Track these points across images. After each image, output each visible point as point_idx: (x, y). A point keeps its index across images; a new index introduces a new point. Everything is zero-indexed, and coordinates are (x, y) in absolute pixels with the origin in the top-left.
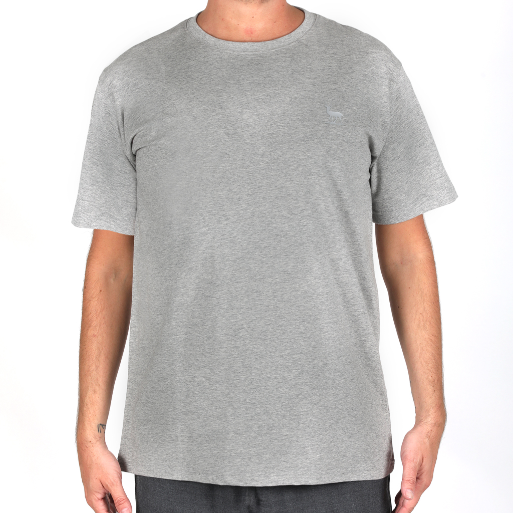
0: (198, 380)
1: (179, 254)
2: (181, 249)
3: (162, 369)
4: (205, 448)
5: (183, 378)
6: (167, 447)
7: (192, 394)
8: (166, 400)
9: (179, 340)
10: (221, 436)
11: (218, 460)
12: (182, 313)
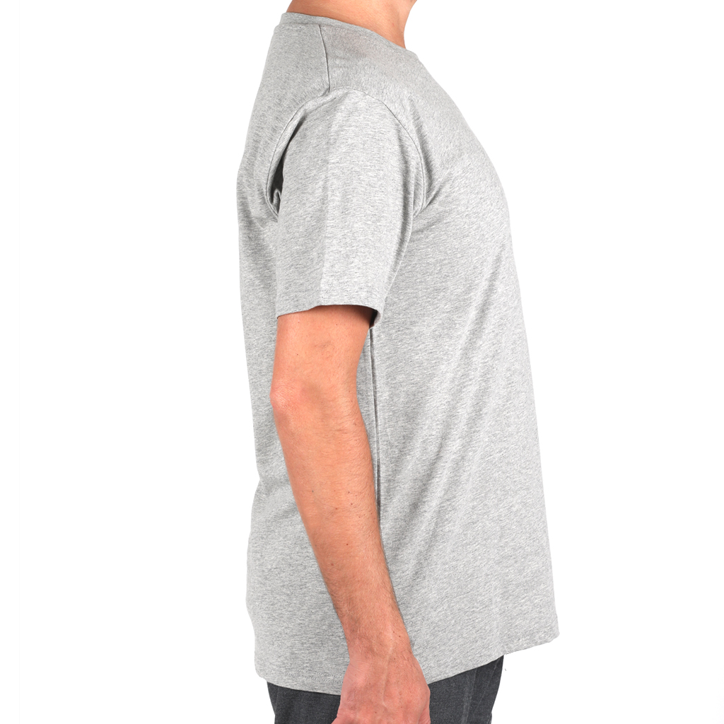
0: (514, 509)
1: (495, 341)
2: (497, 334)
3: (471, 510)
4: (523, 601)
5: (496, 514)
6: (477, 621)
7: (508, 531)
8: (477, 553)
9: (494, 462)
10: (542, 577)
11: (542, 610)
12: (494, 423)
